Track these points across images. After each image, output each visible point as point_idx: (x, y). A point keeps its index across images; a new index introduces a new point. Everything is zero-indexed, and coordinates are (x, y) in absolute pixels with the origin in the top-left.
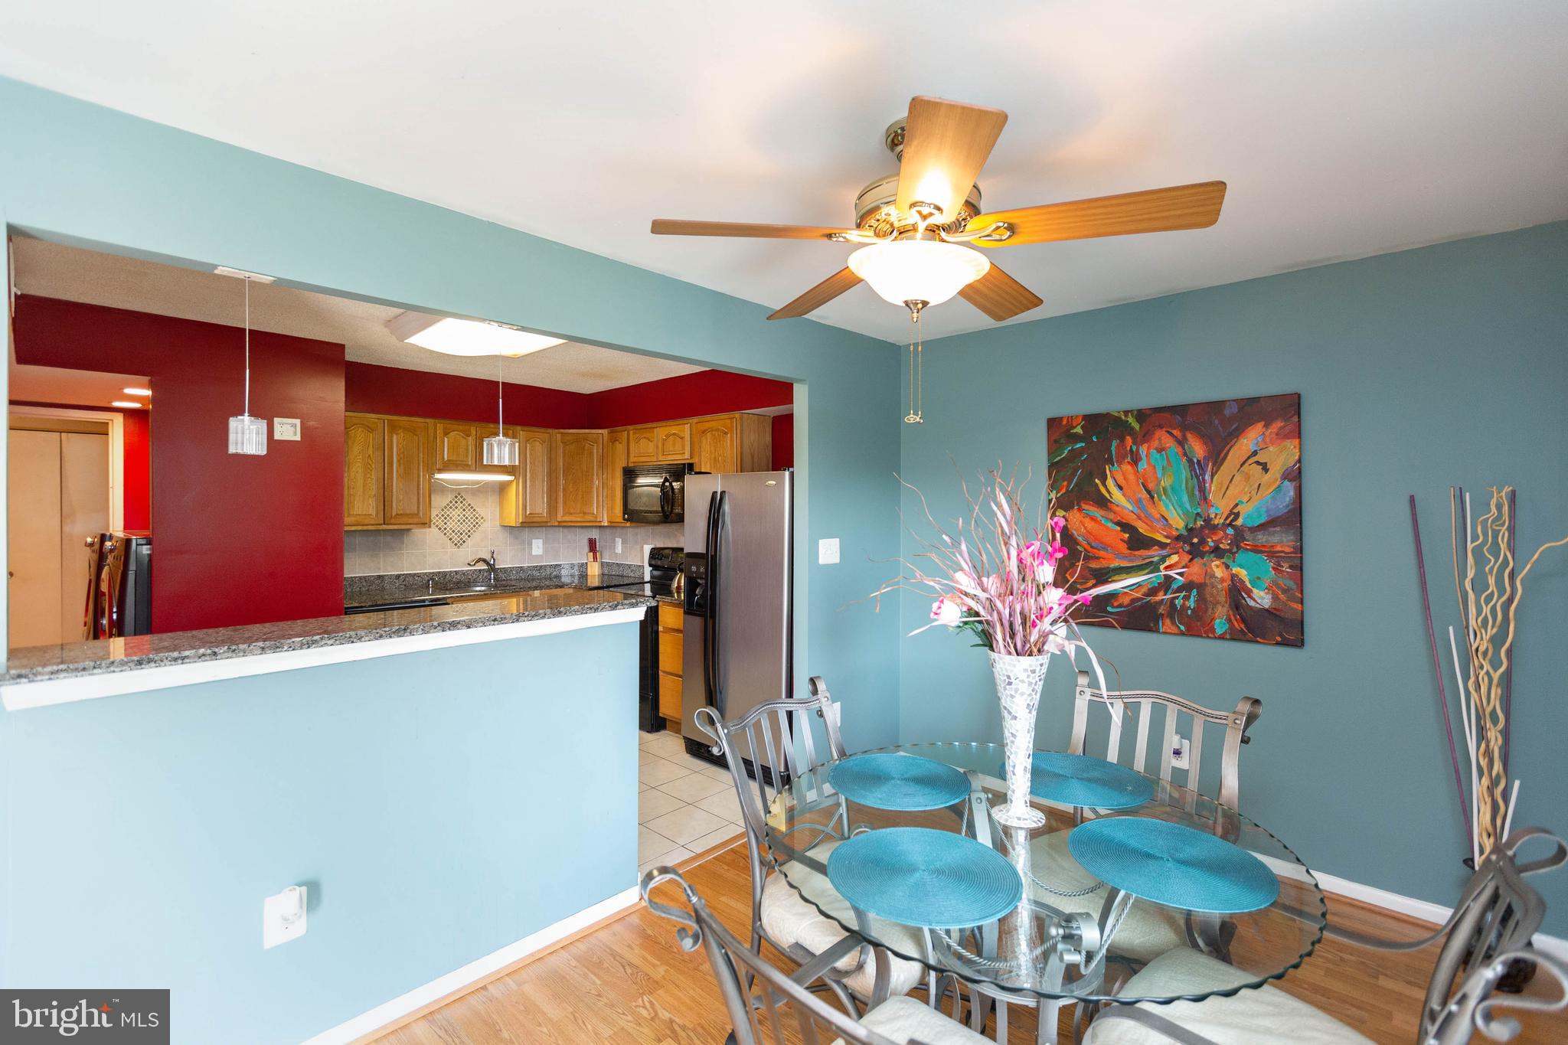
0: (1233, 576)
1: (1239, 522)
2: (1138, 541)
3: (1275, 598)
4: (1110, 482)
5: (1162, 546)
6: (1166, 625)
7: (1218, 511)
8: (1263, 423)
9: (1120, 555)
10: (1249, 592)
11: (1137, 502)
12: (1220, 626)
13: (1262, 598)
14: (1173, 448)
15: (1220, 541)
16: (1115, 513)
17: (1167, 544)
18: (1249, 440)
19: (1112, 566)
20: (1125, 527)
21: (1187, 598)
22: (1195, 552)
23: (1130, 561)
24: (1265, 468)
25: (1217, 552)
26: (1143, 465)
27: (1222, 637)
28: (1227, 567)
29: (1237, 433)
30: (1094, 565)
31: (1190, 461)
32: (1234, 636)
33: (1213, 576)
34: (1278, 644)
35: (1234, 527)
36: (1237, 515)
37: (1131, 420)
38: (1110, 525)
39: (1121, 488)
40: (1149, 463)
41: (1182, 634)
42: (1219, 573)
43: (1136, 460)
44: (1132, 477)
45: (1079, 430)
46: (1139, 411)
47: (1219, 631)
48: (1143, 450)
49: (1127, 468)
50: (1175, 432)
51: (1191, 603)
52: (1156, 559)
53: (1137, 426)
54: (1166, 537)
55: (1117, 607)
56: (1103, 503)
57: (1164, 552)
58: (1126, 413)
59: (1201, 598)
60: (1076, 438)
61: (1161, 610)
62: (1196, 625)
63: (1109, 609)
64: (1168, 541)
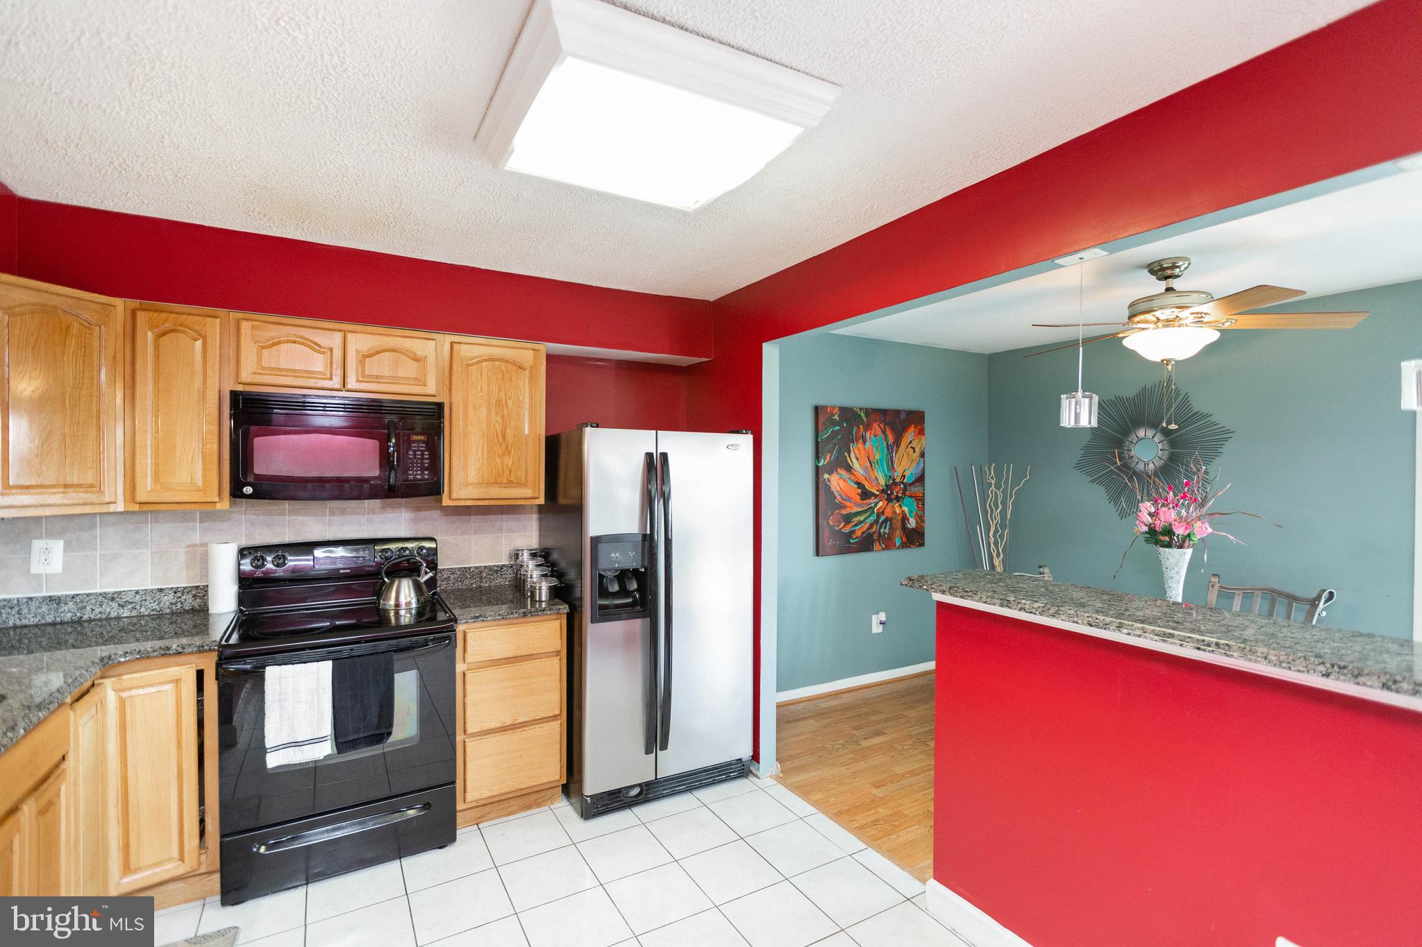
0: (903, 511)
1: (905, 481)
2: (866, 495)
3: (917, 522)
4: (852, 455)
5: (876, 496)
6: (876, 546)
7: (898, 474)
8: (913, 426)
9: (856, 504)
10: (908, 520)
11: (865, 469)
12: (898, 542)
13: (912, 523)
14: (881, 436)
15: (897, 492)
16: (854, 475)
17: (878, 495)
18: (910, 435)
19: (853, 512)
20: (860, 485)
21: (885, 527)
22: (889, 500)
23: (862, 507)
24: (914, 451)
25: (898, 499)
26: (868, 445)
27: (898, 548)
28: (901, 507)
29: (905, 429)
30: (844, 512)
31: (887, 444)
32: (904, 546)
33: (896, 513)
34: (918, 546)
35: (903, 483)
36: (904, 476)
37: (862, 415)
38: (852, 484)
39: (858, 459)
40: (870, 444)
41: (883, 549)
42: (898, 511)
43: (865, 442)
44: (863, 452)
45: (836, 417)
46: (866, 409)
47: (897, 544)
48: (868, 435)
49: (860, 446)
50: (881, 425)
51: (887, 531)
52: (873, 505)
53: (865, 419)
54: (877, 491)
55: (855, 539)
56: (849, 469)
57: (876, 500)
58: (860, 409)
59: (891, 528)
60: (834, 423)
61: (875, 538)
62: (889, 544)
63: (851, 541)
64: (878, 493)
